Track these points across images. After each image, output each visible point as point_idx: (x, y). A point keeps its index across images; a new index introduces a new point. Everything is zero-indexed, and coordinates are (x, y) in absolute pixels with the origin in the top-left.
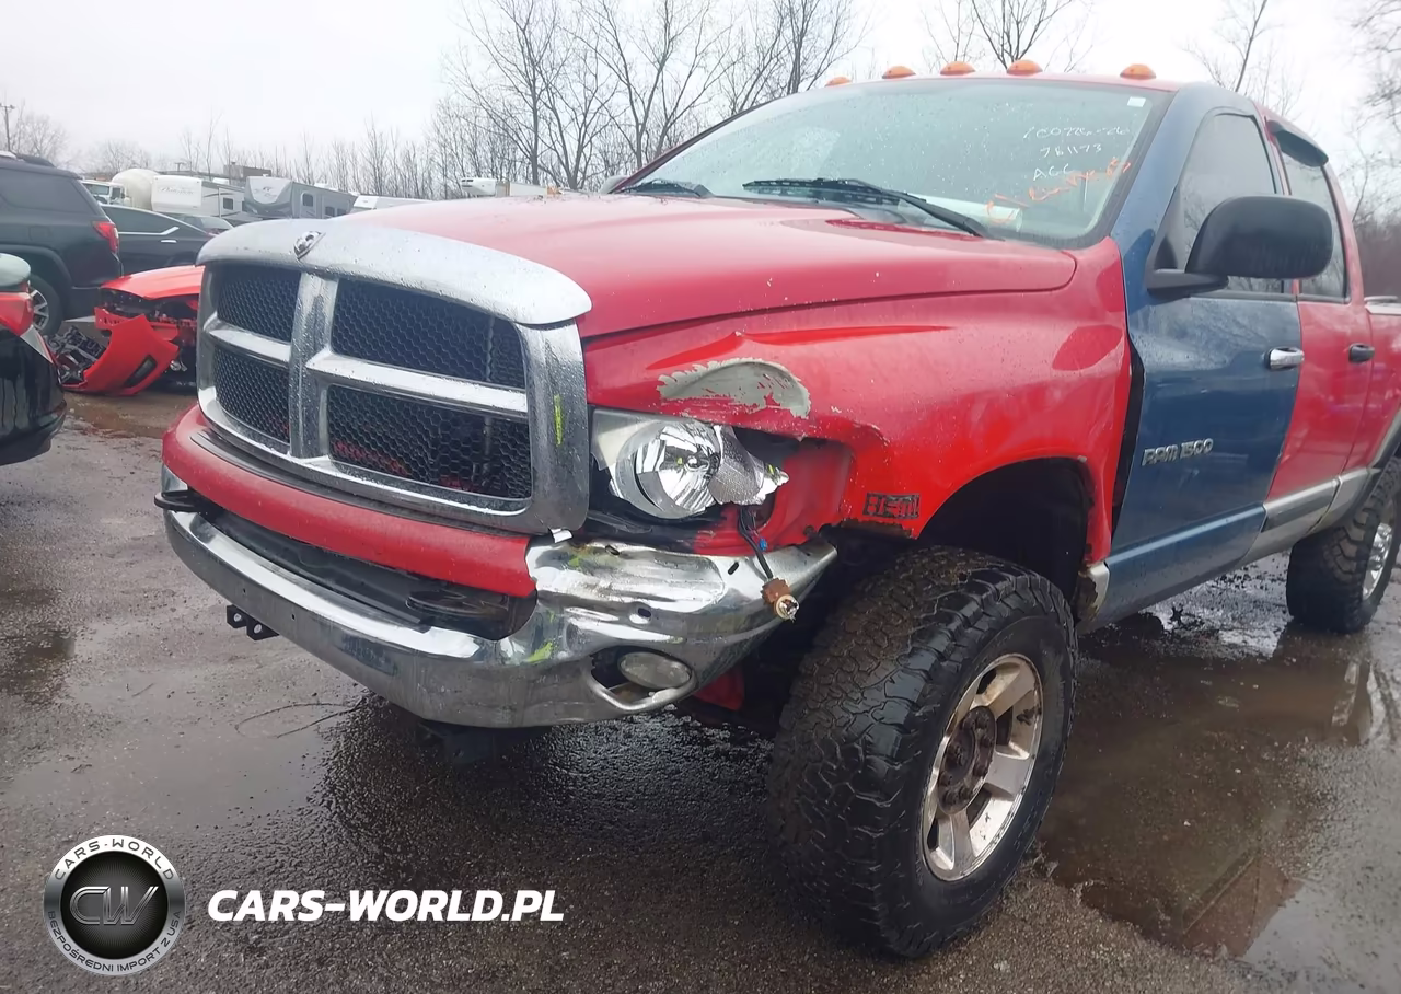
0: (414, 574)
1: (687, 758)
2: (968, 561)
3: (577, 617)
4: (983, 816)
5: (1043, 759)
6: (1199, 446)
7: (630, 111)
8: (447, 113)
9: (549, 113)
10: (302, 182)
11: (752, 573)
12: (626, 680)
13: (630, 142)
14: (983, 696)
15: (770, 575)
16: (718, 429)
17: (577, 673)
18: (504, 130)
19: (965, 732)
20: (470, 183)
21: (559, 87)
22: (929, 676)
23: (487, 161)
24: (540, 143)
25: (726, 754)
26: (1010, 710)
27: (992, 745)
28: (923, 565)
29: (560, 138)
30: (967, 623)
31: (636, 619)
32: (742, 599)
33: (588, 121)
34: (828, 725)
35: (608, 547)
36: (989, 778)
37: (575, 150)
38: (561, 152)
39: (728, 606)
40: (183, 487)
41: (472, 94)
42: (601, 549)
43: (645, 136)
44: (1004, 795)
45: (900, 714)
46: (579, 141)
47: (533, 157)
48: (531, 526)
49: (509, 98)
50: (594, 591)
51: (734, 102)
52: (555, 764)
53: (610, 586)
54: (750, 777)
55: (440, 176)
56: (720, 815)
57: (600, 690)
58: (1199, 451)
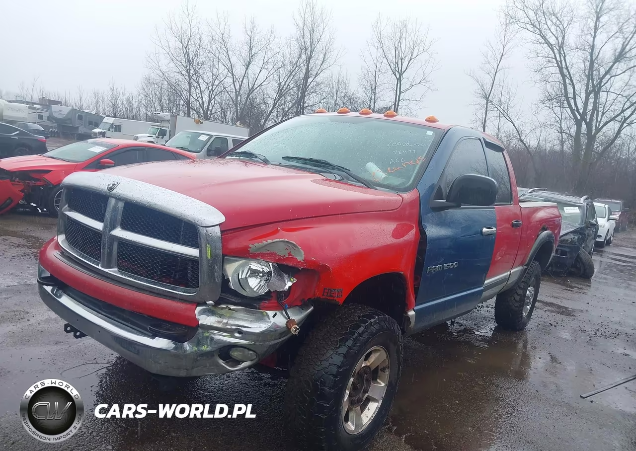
0: (150, 316)
1: (253, 386)
2: (361, 310)
3: (214, 334)
4: (367, 408)
5: (390, 386)
6: (452, 265)
7: (232, 85)
8: (149, 82)
9: (196, 85)
10: (77, 109)
11: (282, 317)
12: (232, 358)
13: (233, 100)
14: (367, 362)
15: (289, 318)
16: (271, 264)
17: (213, 356)
18: (175, 91)
19: (360, 376)
20: (158, 115)
21: (201, 74)
22: (345, 356)
23: (166, 104)
24: (191, 97)
25: (269, 384)
26: (378, 366)
27: (370, 381)
28: (345, 312)
29: (201, 96)
30: (360, 335)
31: (237, 335)
32: (278, 326)
33: (213, 89)
34: (307, 375)
35: (227, 307)
36: (369, 394)
37: (207, 101)
38: (201, 102)
39: (272, 330)
40: (49, 275)
41: (161, 74)
42: (224, 307)
43: (239, 97)
44: (375, 400)
45: (334, 370)
46: (209, 97)
47: (188, 103)
48: (198, 299)
49: (178, 77)
50: (221, 324)
51: (279, 85)
52: (198, 389)
53: (227, 322)
54: (278, 394)
55: (144, 110)
56: (265, 410)
57: (221, 362)
58: (452, 267)
